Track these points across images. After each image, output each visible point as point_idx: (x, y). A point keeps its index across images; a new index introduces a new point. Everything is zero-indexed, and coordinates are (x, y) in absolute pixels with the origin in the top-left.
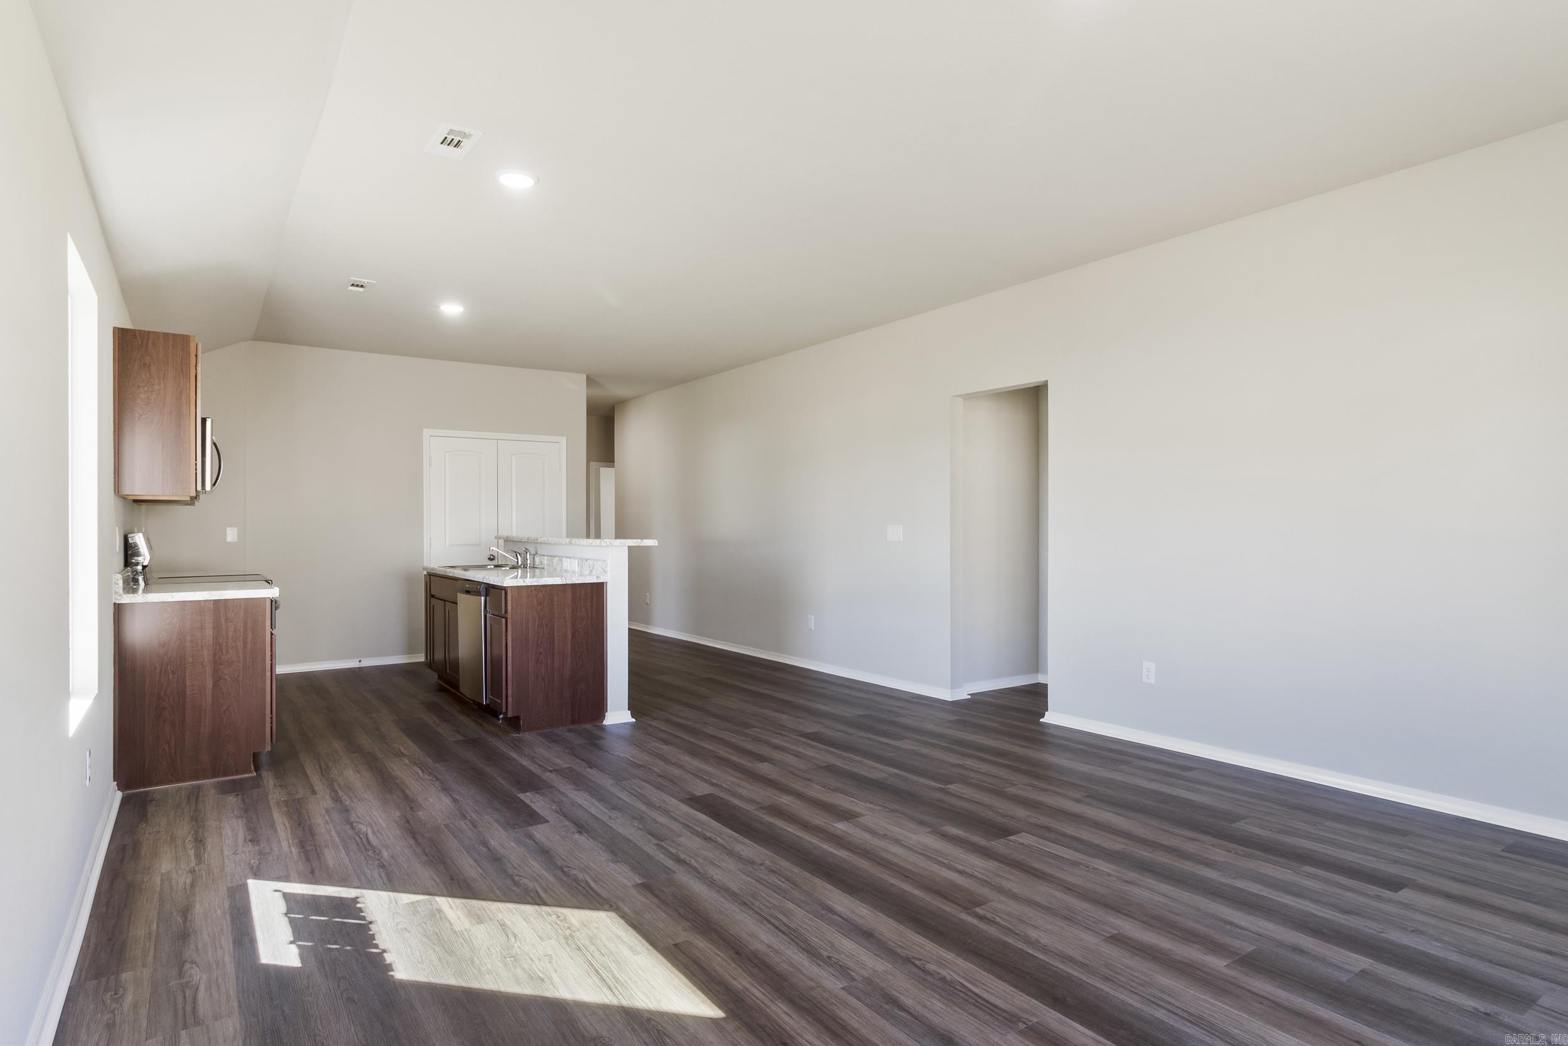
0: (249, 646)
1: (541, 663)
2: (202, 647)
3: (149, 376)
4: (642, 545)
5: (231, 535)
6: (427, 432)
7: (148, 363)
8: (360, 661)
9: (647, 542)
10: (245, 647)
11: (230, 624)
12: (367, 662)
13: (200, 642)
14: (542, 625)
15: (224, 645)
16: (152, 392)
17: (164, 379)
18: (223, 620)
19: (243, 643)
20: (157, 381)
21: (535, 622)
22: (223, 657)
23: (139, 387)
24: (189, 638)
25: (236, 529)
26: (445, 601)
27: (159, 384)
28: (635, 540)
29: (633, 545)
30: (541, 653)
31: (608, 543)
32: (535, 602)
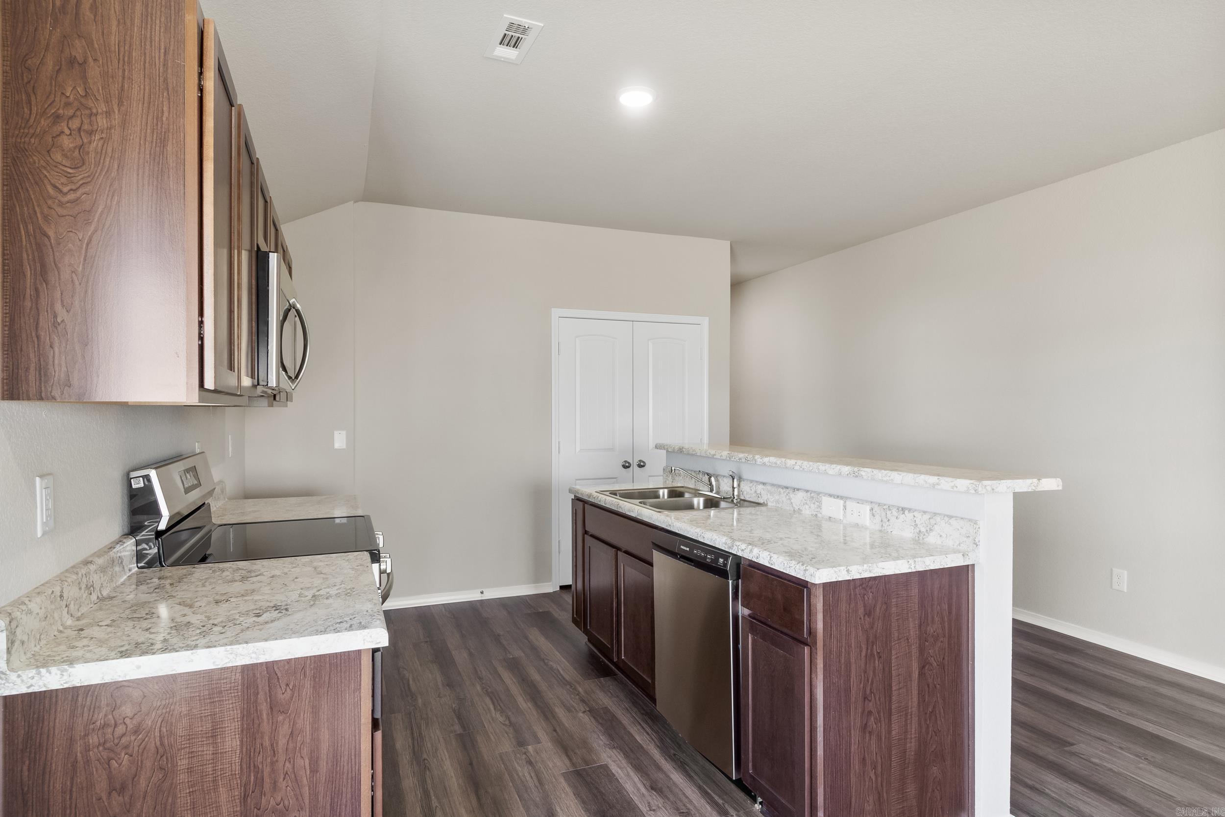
0: (323, 766)
1: (870, 733)
2: (215, 781)
3: (82, 93)
4: (1039, 489)
5: (340, 440)
6: (556, 312)
7: (80, 59)
8: (482, 593)
9: (1050, 484)
10: (314, 770)
11: (281, 718)
12: (491, 594)
13: (209, 769)
14: (872, 655)
15: (267, 771)
16: (91, 133)
17: (120, 103)
18: (264, 708)
19: (311, 759)
20: (103, 107)
21: (861, 651)
22: (264, 801)
23: (57, 118)
24: (185, 762)
25: (344, 433)
26: (618, 549)
27: (108, 114)
28: (1029, 481)
29: (1025, 490)
30: (870, 713)
31: (989, 488)
32: (861, 611)
